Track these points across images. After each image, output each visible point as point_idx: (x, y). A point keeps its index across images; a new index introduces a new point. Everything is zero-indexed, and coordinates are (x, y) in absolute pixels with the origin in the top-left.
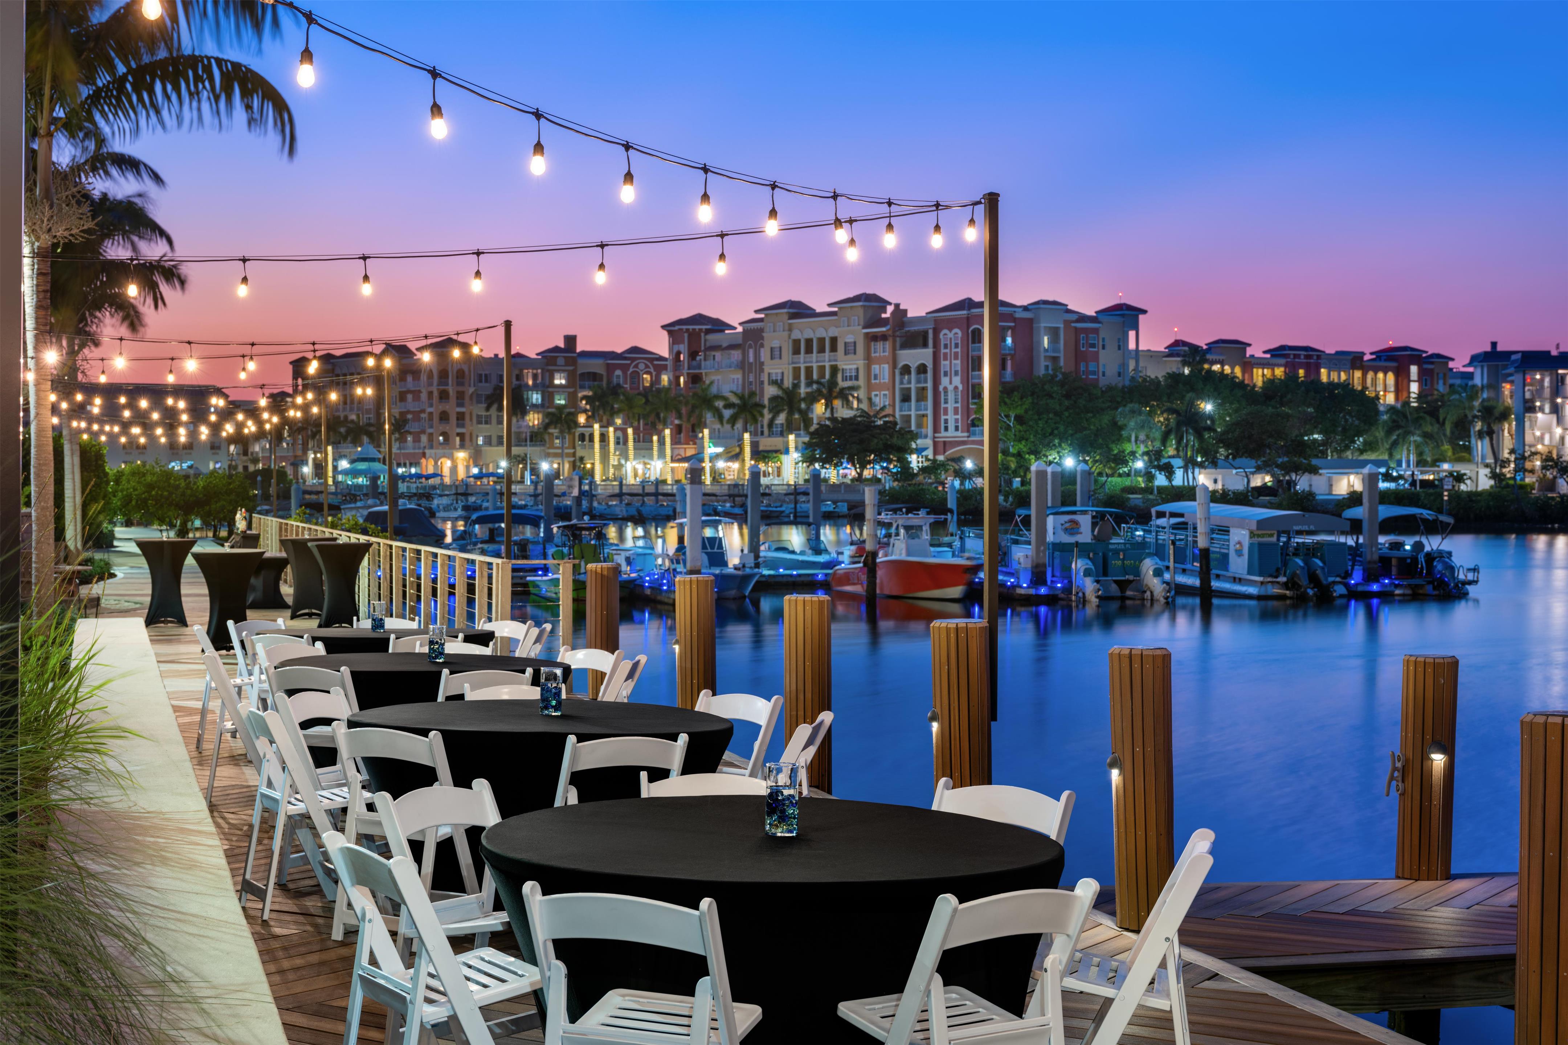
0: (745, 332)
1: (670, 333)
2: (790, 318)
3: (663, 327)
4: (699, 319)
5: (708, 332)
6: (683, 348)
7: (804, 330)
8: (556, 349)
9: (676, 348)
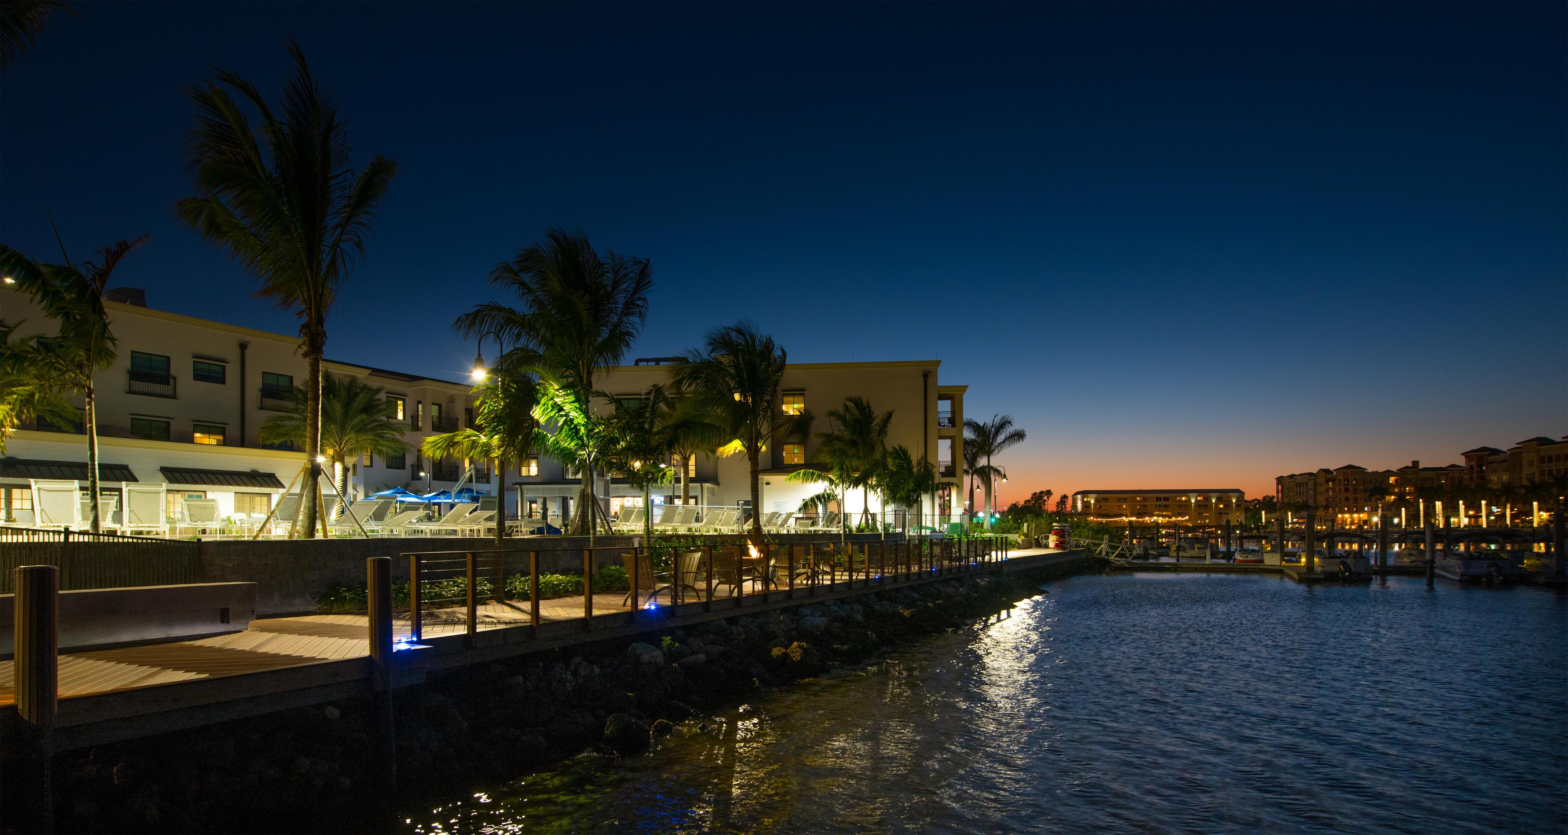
0: (1511, 454)
1: (1466, 457)
2: (1539, 445)
3: (1462, 454)
4: (1484, 449)
5: (1488, 455)
6: (1474, 463)
7: (1546, 450)
8: (1407, 467)
9: (1471, 463)
